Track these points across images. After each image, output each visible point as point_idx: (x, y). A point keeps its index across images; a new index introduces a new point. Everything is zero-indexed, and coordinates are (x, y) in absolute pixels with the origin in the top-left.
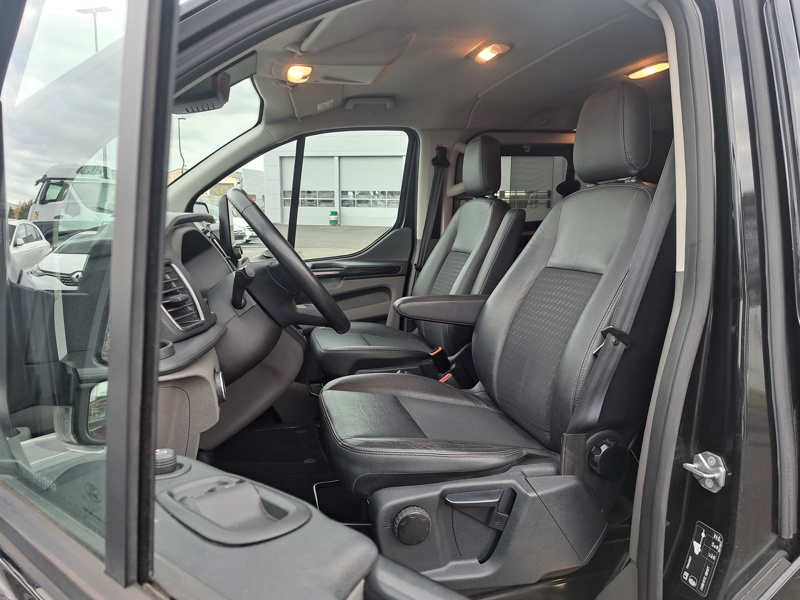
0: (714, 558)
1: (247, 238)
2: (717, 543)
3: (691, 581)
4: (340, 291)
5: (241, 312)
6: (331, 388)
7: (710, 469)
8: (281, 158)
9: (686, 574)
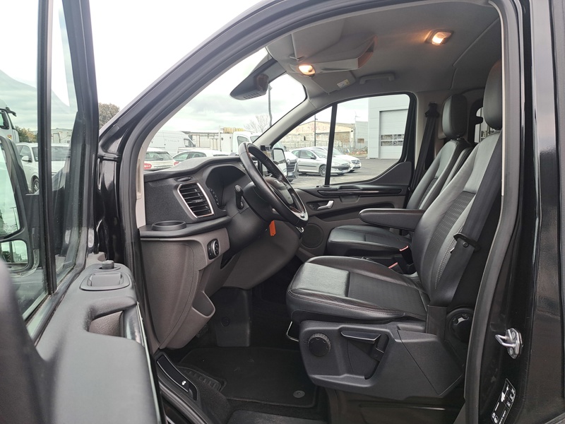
0: (509, 405)
1: (352, 169)
2: (513, 396)
3: (495, 419)
4: (356, 205)
5: (242, 211)
6: (311, 262)
7: (513, 340)
8: (381, 112)
9: (494, 414)
